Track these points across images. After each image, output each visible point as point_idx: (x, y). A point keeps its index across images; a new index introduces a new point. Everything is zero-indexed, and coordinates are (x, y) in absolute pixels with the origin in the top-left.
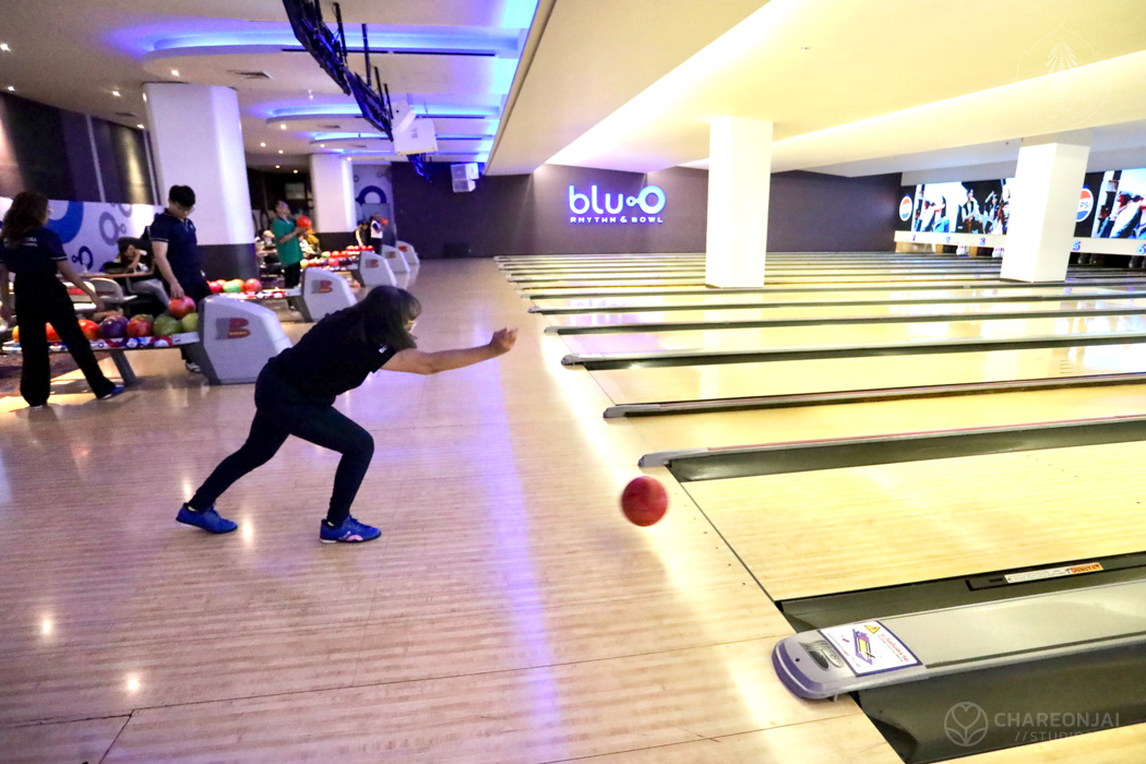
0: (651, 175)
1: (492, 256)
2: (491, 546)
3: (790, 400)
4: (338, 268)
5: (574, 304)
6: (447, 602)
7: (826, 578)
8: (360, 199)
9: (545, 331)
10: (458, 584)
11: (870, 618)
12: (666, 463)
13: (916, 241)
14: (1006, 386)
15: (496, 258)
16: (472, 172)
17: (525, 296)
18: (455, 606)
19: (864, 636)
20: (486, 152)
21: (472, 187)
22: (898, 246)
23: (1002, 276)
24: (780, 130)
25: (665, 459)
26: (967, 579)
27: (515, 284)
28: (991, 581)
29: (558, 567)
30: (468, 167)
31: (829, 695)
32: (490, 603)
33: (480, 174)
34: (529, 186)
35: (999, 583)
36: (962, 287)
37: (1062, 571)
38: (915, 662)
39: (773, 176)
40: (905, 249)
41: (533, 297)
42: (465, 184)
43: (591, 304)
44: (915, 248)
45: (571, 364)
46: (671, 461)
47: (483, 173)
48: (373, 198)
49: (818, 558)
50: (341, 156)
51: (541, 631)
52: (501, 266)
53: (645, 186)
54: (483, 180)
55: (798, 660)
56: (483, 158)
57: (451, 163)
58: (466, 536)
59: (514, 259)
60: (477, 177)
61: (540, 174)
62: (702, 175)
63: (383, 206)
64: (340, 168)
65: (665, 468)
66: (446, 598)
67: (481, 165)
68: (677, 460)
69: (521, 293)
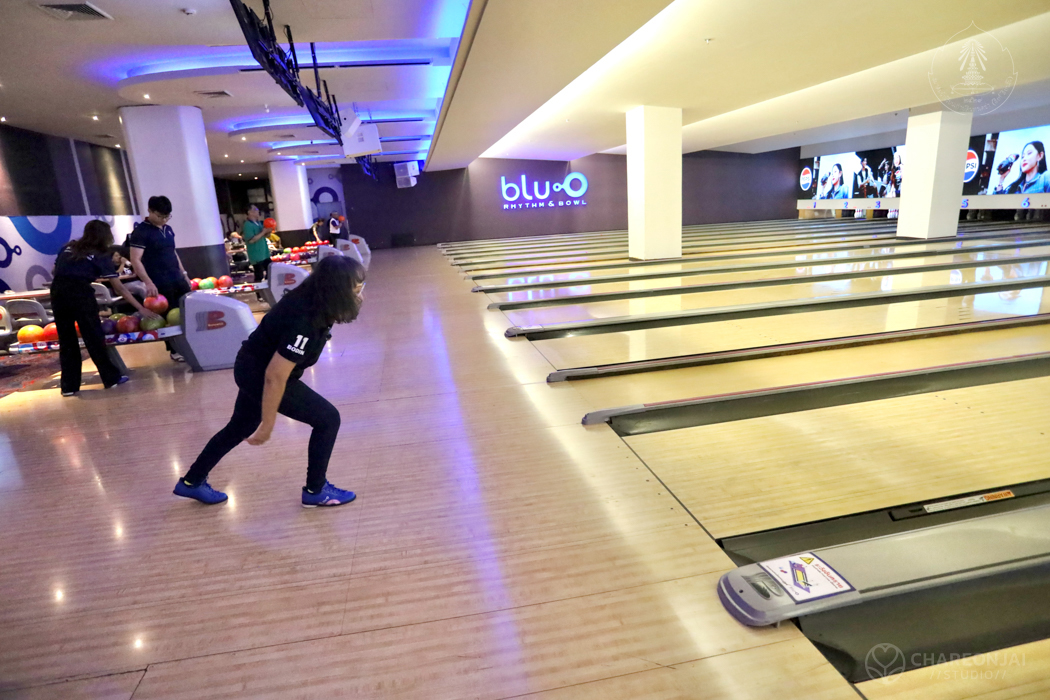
0: (574, 163)
1: (435, 244)
2: (455, 502)
3: (714, 357)
4: (299, 262)
5: (511, 282)
6: (421, 555)
7: (760, 516)
8: (315, 200)
9: (488, 308)
10: (429, 538)
11: (804, 550)
12: (607, 420)
13: (817, 208)
15: (439, 245)
16: (413, 169)
17: (468, 278)
18: (427, 558)
19: (800, 567)
20: (424, 151)
21: (413, 182)
22: (800, 213)
23: (898, 234)
24: (689, 115)
25: (606, 417)
26: (890, 511)
27: (458, 267)
28: (912, 511)
29: (517, 518)
30: (410, 165)
31: (772, 622)
32: (459, 554)
33: (420, 170)
34: (464, 179)
35: (920, 513)
36: (862, 247)
37: (977, 500)
38: (847, 587)
39: (686, 157)
40: (807, 215)
41: (475, 278)
42: (408, 181)
43: (526, 281)
44: (816, 214)
45: (514, 336)
46: (611, 418)
47: (423, 170)
48: (326, 197)
49: (752, 499)
50: (296, 162)
51: (507, 577)
52: (444, 251)
53: (569, 172)
54: (423, 176)
55: (741, 591)
56: (422, 156)
57: (393, 163)
58: (432, 494)
59: (455, 245)
60: (418, 173)
61: (474, 167)
62: (620, 161)
63: (335, 204)
64: (296, 172)
65: (606, 425)
66: (419, 551)
67: (421, 163)
68: (616, 417)
69: (465, 275)
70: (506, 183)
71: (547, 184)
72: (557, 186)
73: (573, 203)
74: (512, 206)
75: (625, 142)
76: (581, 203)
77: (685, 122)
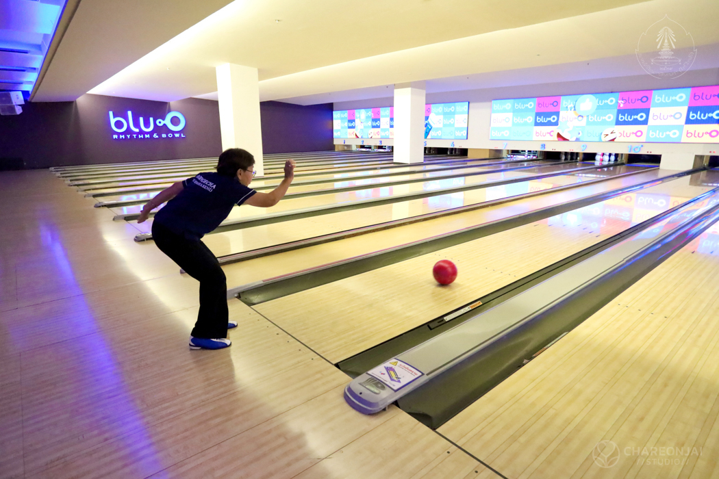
0: (172, 104)
1: (48, 168)
2: (123, 382)
3: (303, 243)
5: (125, 199)
6: (99, 435)
7: (358, 343)
9: (114, 219)
10: (104, 418)
11: (391, 358)
12: (237, 295)
13: (346, 144)
14: (414, 219)
15: (52, 169)
16: (17, 99)
17: (89, 196)
18: (107, 435)
19: (391, 369)
20: (30, 83)
21: (19, 111)
22: (336, 147)
23: (394, 161)
24: (263, 74)
25: (235, 293)
26: (428, 324)
27: (76, 187)
28: (439, 322)
29: (182, 383)
30: (13, 94)
31: (383, 408)
32: (137, 423)
33: (26, 100)
34: (73, 111)
35: (443, 322)
37: (467, 309)
38: (420, 374)
39: (262, 104)
40: (340, 149)
41: (95, 196)
42: (13, 109)
44: (346, 148)
45: (144, 240)
46: (239, 294)
47: (29, 100)
49: (351, 333)
51: (186, 430)
52: (58, 174)
53: (169, 111)
54: (29, 106)
55: (361, 393)
56: (28, 88)
58: (97, 380)
59: (69, 168)
60: (23, 103)
61: (83, 101)
62: (214, 104)
65: (237, 299)
66: (96, 432)
67: (26, 93)
68: (243, 292)
69: (84, 193)
70: (114, 117)
71: (151, 119)
72: (160, 122)
73: (174, 136)
74: (121, 137)
75: (216, 90)
76: (180, 135)
77: (260, 79)
